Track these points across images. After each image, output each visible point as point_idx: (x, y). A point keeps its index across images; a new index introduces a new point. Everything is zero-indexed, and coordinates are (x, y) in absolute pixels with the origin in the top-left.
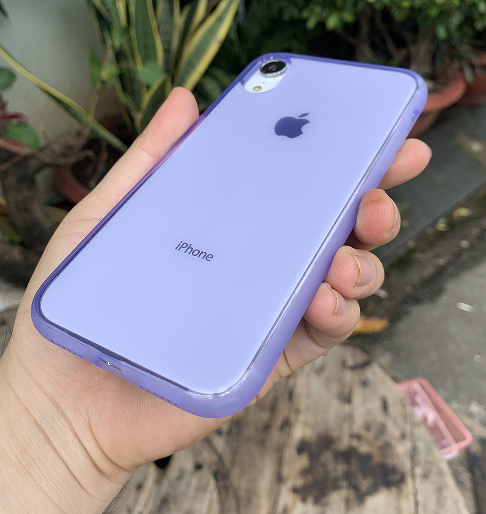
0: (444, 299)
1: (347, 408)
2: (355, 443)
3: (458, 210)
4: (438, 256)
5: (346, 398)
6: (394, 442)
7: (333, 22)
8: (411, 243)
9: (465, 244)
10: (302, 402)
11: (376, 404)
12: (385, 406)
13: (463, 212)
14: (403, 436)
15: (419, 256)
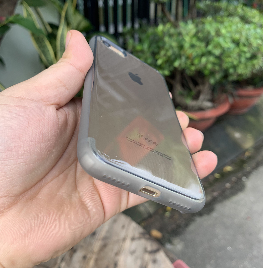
0: (214, 214)
3: (226, 167)
4: (213, 191)
9: (228, 185)
13: (229, 168)
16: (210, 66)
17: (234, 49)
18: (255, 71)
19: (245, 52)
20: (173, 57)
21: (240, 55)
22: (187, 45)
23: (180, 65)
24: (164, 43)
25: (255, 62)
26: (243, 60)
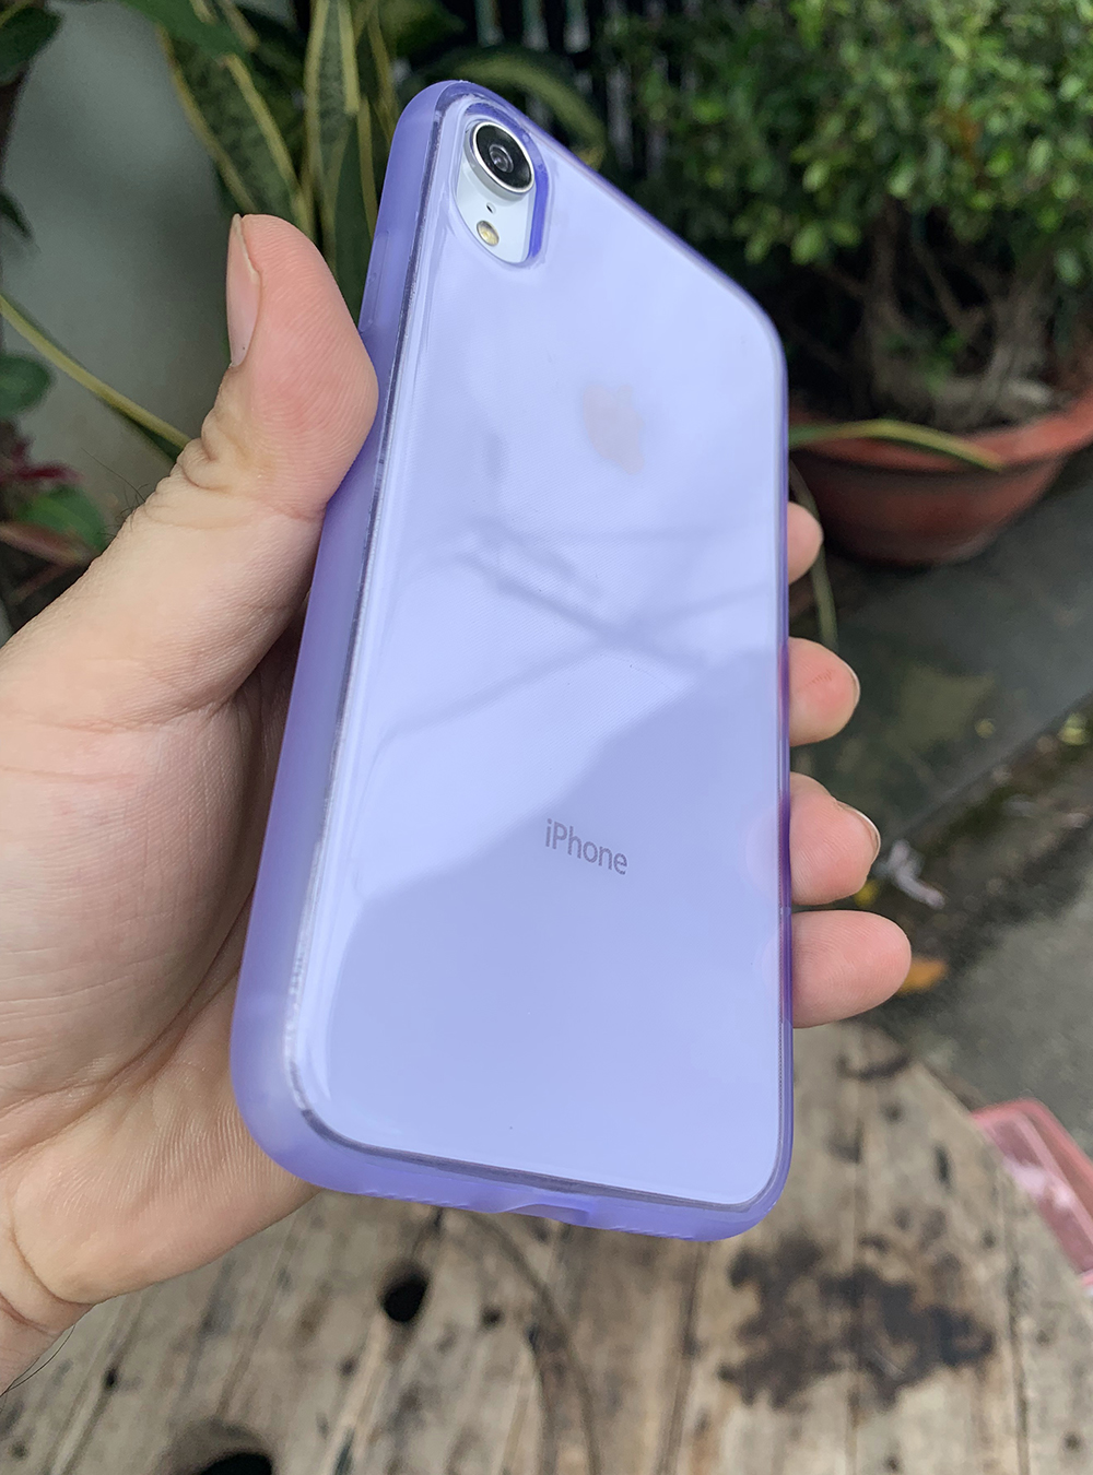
0: (1083, 910)
1: (851, 1173)
2: (870, 1257)
5: (850, 1150)
6: (965, 1256)
7: (807, 245)
8: (1001, 776)
11: (923, 1163)
12: (943, 1169)
14: (989, 1241)
15: (1019, 805)
16: (1066, 187)
20: (884, 150)
23: (918, 187)
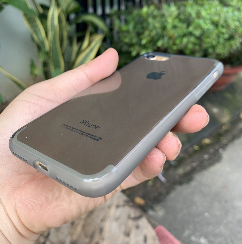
0: (193, 183)
1: (127, 239)
3: (204, 140)
4: (193, 162)
5: (127, 234)
9: (206, 156)
10: (106, 234)
11: (141, 238)
13: (207, 141)
16: (190, 46)
17: (213, 30)
18: (232, 51)
19: (223, 34)
20: (156, 37)
21: (218, 36)
22: (169, 26)
23: (163, 45)
24: (148, 24)
25: (232, 42)
26: (221, 40)
